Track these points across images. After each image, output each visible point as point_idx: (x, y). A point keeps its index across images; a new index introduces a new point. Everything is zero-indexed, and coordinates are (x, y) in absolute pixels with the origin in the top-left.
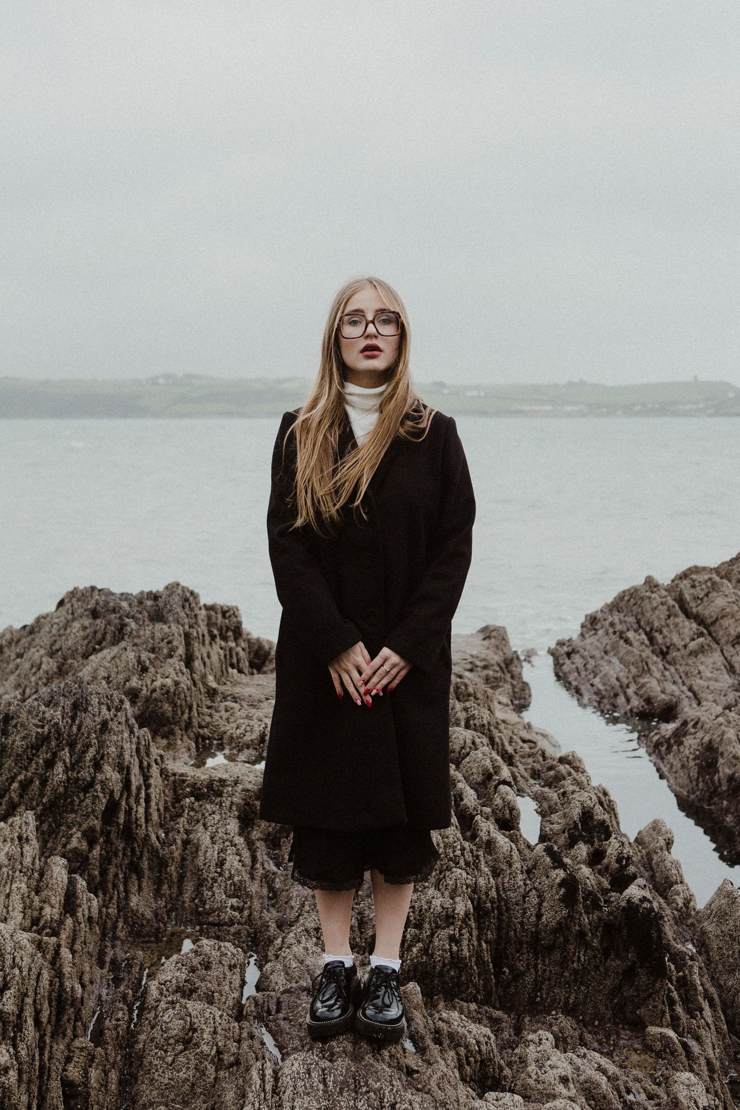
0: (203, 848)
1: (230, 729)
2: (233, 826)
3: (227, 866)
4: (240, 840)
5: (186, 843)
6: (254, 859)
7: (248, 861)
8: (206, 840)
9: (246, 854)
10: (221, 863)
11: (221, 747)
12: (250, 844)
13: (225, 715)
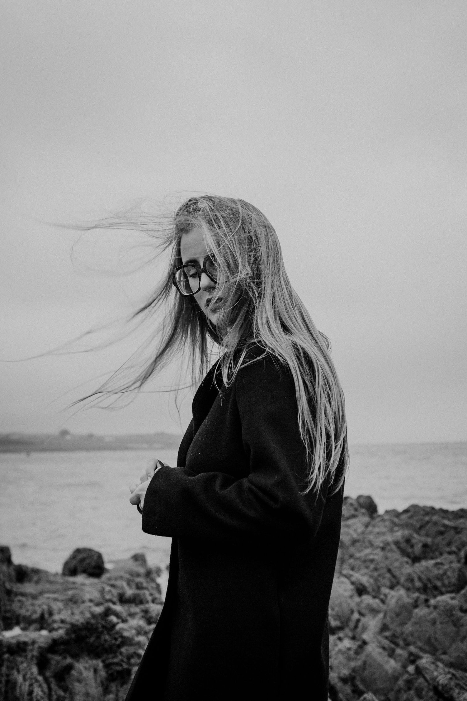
0: (19, 684)
1: (23, 612)
2: (35, 670)
3: (35, 694)
4: (40, 678)
5: (8, 682)
6: (50, 689)
7: (46, 690)
8: (20, 679)
9: (45, 686)
10: (31, 693)
11: (18, 624)
12: (46, 680)
13: (18, 604)
